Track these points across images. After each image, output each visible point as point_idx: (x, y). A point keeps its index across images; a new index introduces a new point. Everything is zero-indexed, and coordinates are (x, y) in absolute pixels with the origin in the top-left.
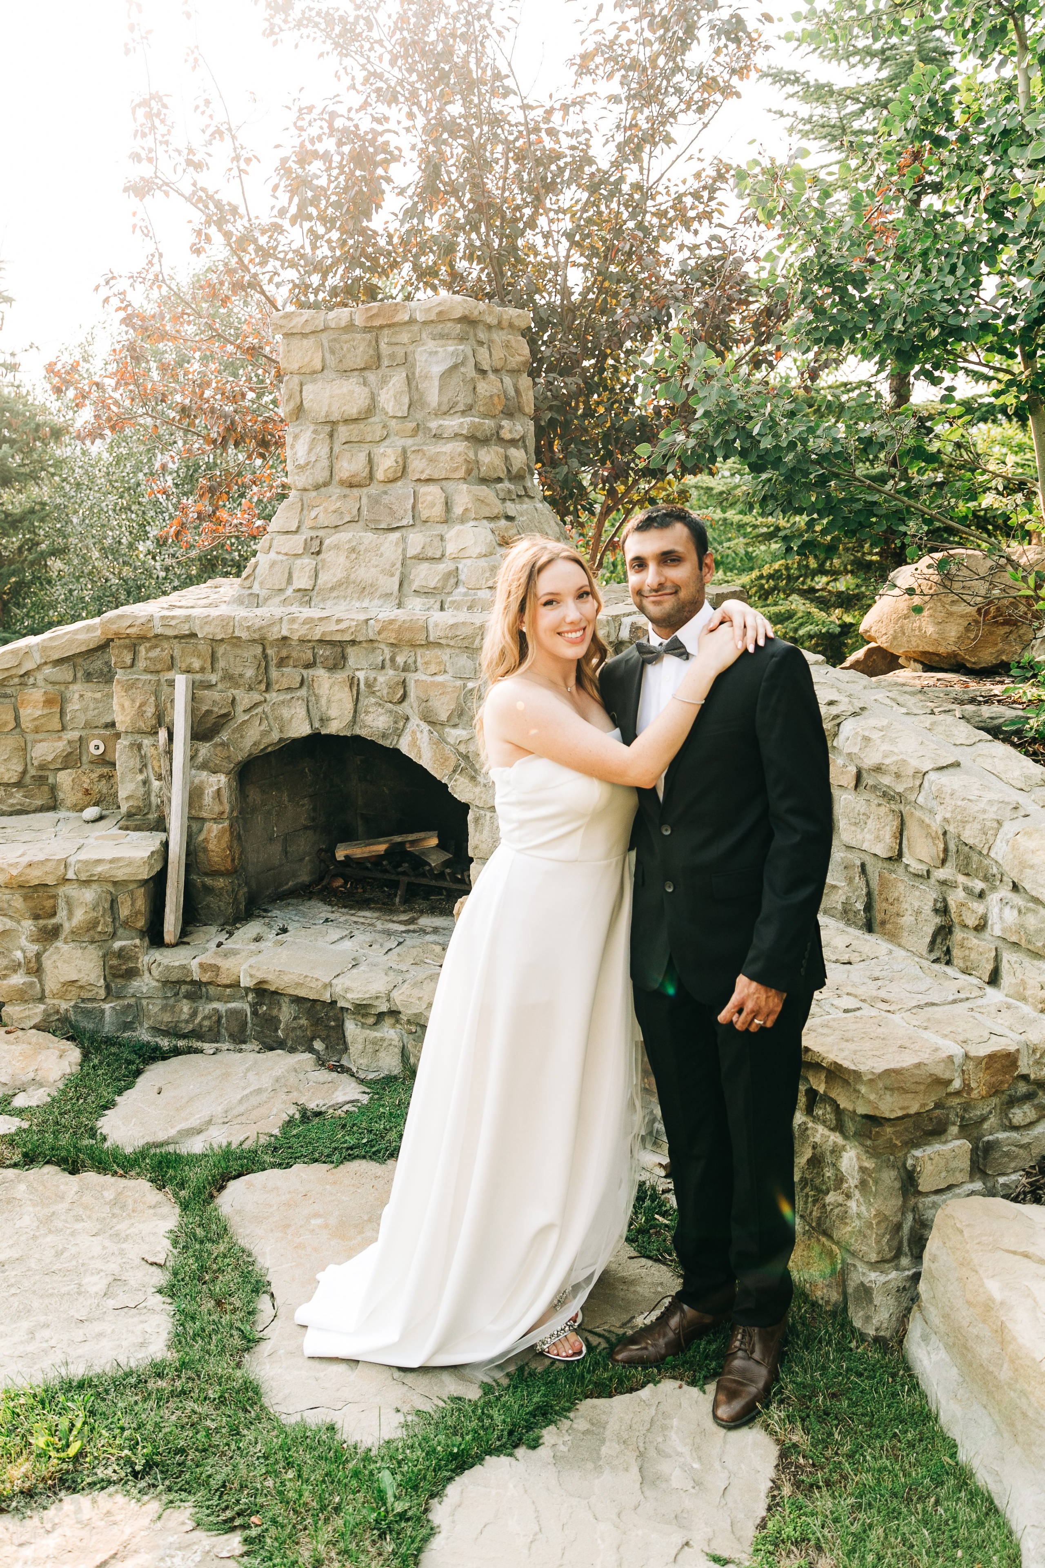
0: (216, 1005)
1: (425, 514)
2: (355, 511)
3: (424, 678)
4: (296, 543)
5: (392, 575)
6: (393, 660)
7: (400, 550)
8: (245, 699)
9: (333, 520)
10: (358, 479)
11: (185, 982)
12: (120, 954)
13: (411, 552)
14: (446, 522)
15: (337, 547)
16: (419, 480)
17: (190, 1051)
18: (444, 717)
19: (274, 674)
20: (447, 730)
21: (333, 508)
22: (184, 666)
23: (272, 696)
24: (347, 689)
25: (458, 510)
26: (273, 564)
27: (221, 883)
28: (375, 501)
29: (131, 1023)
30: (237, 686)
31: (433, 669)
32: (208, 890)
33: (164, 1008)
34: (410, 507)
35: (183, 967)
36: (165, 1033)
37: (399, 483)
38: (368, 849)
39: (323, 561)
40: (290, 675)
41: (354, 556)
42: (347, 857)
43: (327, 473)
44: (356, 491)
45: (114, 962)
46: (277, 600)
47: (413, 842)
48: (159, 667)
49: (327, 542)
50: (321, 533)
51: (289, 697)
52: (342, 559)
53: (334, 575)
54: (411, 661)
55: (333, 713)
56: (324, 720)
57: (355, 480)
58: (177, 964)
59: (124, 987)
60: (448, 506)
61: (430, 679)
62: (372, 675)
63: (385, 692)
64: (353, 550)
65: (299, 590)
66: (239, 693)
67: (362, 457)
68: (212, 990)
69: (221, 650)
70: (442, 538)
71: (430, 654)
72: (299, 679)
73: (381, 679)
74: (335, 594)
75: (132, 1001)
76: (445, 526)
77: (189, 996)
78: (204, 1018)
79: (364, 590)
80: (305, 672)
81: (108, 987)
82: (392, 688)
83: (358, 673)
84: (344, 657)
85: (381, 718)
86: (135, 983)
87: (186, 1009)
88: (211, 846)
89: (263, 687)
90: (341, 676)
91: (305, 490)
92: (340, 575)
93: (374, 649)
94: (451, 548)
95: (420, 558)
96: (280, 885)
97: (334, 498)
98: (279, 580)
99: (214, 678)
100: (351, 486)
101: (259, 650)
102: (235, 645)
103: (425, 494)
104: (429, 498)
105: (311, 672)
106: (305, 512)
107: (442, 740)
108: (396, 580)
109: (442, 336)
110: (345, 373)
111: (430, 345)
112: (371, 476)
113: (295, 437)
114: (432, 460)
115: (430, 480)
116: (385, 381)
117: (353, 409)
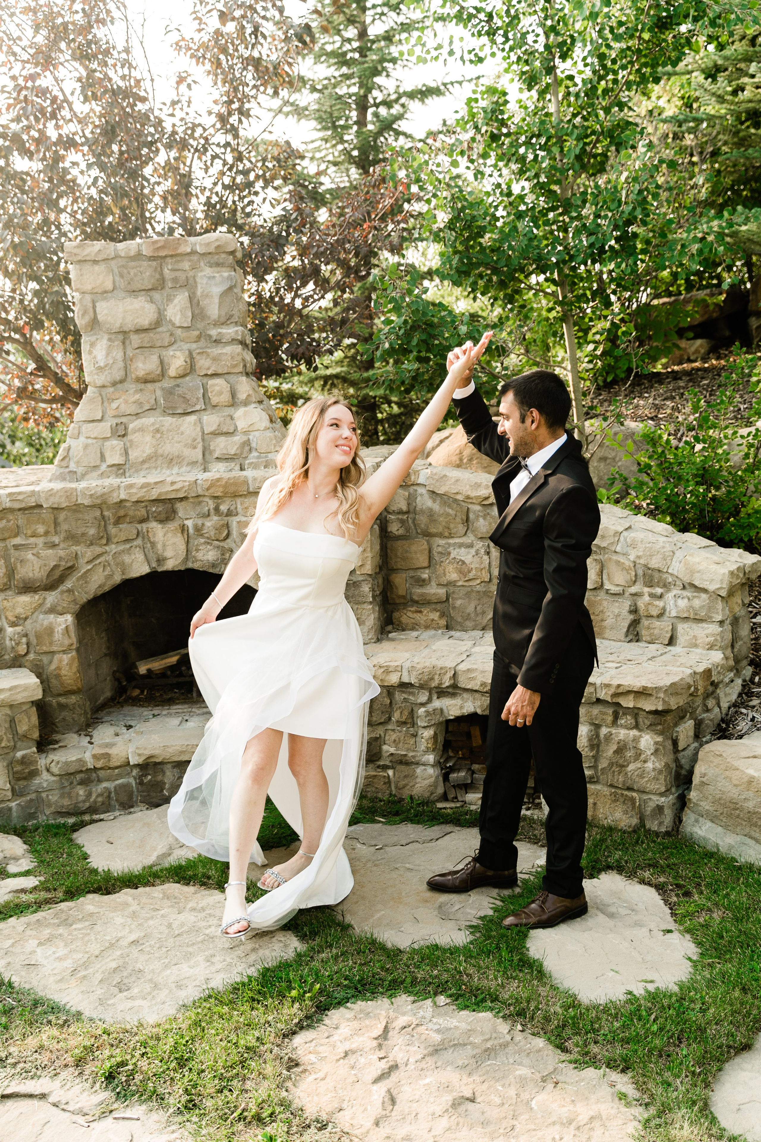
0: (105, 785)
1: (215, 400)
2: (153, 401)
3: (244, 519)
4: (104, 428)
5: (195, 448)
6: (217, 509)
7: (199, 429)
8: (86, 552)
9: (133, 409)
10: (152, 376)
11: (81, 771)
12: (22, 761)
13: (207, 430)
14: (232, 405)
15: (141, 430)
16: (206, 375)
17: (93, 822)
19: (113, 530)
21: (133, 400)
22: (31, 532)
23: (113, 548)
24: (179, 535)
25: (241, 396)
26: (86, 447)
28: (169, 393)
29: (35, 813)
30: (78, 543)
33: (64, 795)
34: (201, 396)
35: (79, 760)
36: (69, 814)
37: (188, 378)
38: (164, 662)
39: (131, 441)
40: (127, 530)
41: (159, 435)
43: (122, 373)
44: (149, 386)
45: (18, 768)
46: (95, 474)
48: (7, 535)
49: (131, 426)
50: (124, 420)
51: (128, 546)
52: (148, 438)
53: (143, 451)
54: (232, 508)
55: (169, 553)
56: (160, 560)
57: (149, 377)
58: (74, 759)
59: (28, 785)
60: (233, 393)
62: (199, 522)
63: (212, 533)
64: (158, 431)
65: (113, 465)
66: (79, 549)
67: (154, 360)
68: (102, 773)
69: (62, 516)
70: (232, 418)
71: (248, 501)
72: (135, 532)
73: (208, 524)
74: (146, 466)
75: (33, 796)
76: (232, 409)
77: (82, 783)
78: (98, 796)
79: (171, 461)
80: (139, 526)
81: (13, 789)
82: (218, 530)
83: (186, 522)
84: (174, 512)
85: (210, 553)
86: (37, 781)
87: (81, 792)
89: (104, 541)
90: (172, 525)
91: (104, 386)
92: (148, 450)
93: (200, 503)
94: (241, 425)
95: (216, 434)
97: (131, 391)
98: (93, 459)
99: (55, 539)
100: (146, 382)
101: (98, 513)
102: (75, 511)
103: (213, 385)
104: (217, 388)
105: (144, 526)
106: (106, 404)
108: (199, 450)
109: (218, 265)
110: (134, 292)
111: (208, 271)
112: (163, 374)
113: (92, 345)
114: (215, 359)
115: (215, 375)
116: (170, 299)
117: (145, 322)
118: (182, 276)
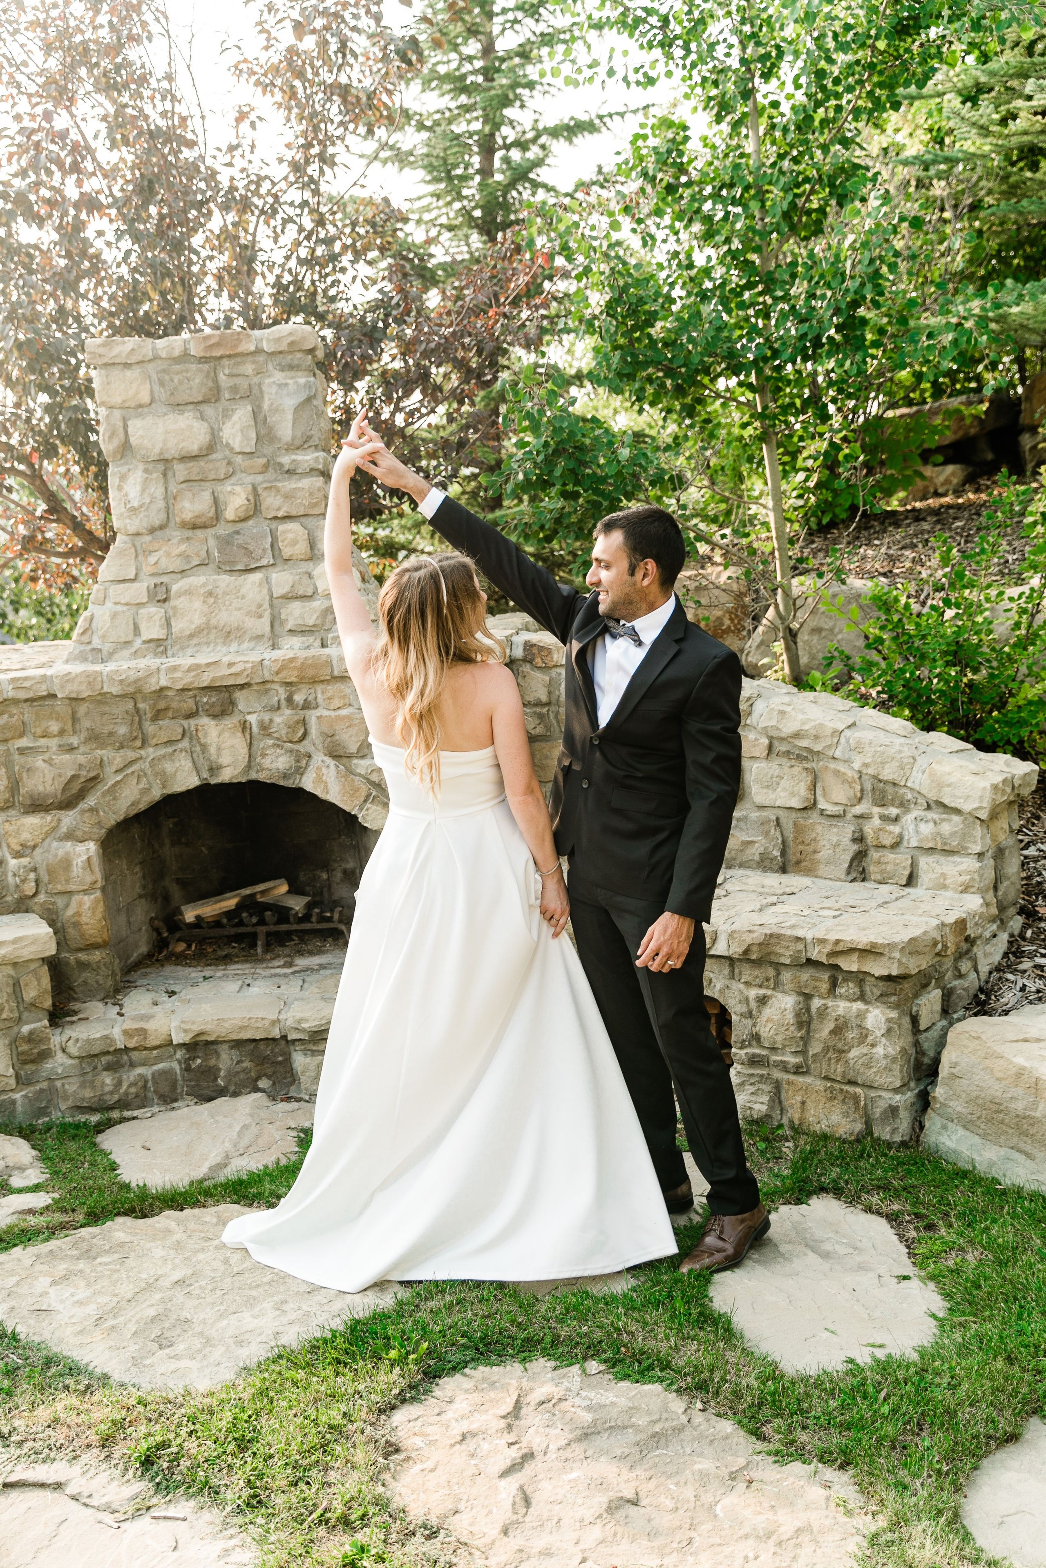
0: (138, 1072)
1: (287, 552)
2: (204, 554)
3: (326, 713)
4: (139, 591)
5: (261, 617)
6: (289, 700)
7: (266, 591)
8: (114, 758)
9: (177, 564)
10: (203, 520)
11: (108, 1053)
12: (30, 1038)
13: (277, 592)
14: (312, 559)
15: (188, 592)
16: (276, 518)
17: (123, 1120)
18: (353, 748)
19: (149, 728)
20: (355, 761)
21: (177, 551)
22: (39, 731)
23: (150, 752)
24: (239, 734)
26: (113, 616)
27: (97, 956)
28: (225, 542)
29: (46, 1107)
31: (337, 703)
32: (83, 966)
33: (83, 1085)
34: (269, 546)
35: (106, 1037)
36: (91, 1109)
37: (251, 523)
38: (218, 906)
39: (174, 608)
40: (169, 727)
41: (212, 600)
42: (198, 917)
43: (162, 516)
44: (200, 533)
45: (24, 1047)
46: (126, 653)
47: (263, 892)
48: (7, 735)
49: (174, 588)
50: (165, 579)
51: (169, 750)
52: (197, 604)
53: (191, 622)
54: (311, 698)
55: (225, 760)
56: (214, 769)
57: (199, 521)
58: (98, 1035)
59: (37, 1071)
60: (313, 544)
61: (333, 714)
62: (267, 717)
63: (284, 732)
64: (210, 594)
65: (150, 641)
67: (206, 498)
68: (134, 1057)
69: (81, 709)
70: (311, 576)
71: (331, 689)
72: (180, 730)
73: (278, 719)
74: (195, 641)
75: (45, 1085)
76: (312, 564)
77: (109, 1068)
78: (129, 1086)
79: (229, 635)
80: (185, 723)
81: (18, 1077)
82: (292, 727)
83: (249, 717)
84: (232, 703)
85: (281, 759)
86: (48, 1066)
87: (108, 1081)
88: (84, 919)
89: (138, 743)
90: (230, 722)
91: (137, 534)
92: (198, 621)
93: (267, 691)
95: (289, 598)
96: (128, 958)
97: (175, 541)
98: (123, 632)
99: (74, 740)
100: (195, 527)
101: (129, 705)
102: (99, 703)
103: (285, 532)
104: (291, 536)
105: (192, 722)
106: (140, 558)
107: (350, 771)
108: (266, 620)
109: (292, 368)
110: (177, 406)
111: (279, 377)
112: (218, 516)
113: (122, 478)
114: (288, 497)
115: (288, 518)
116: (226, 415)
117: (194, 447)
118: (243, 384)
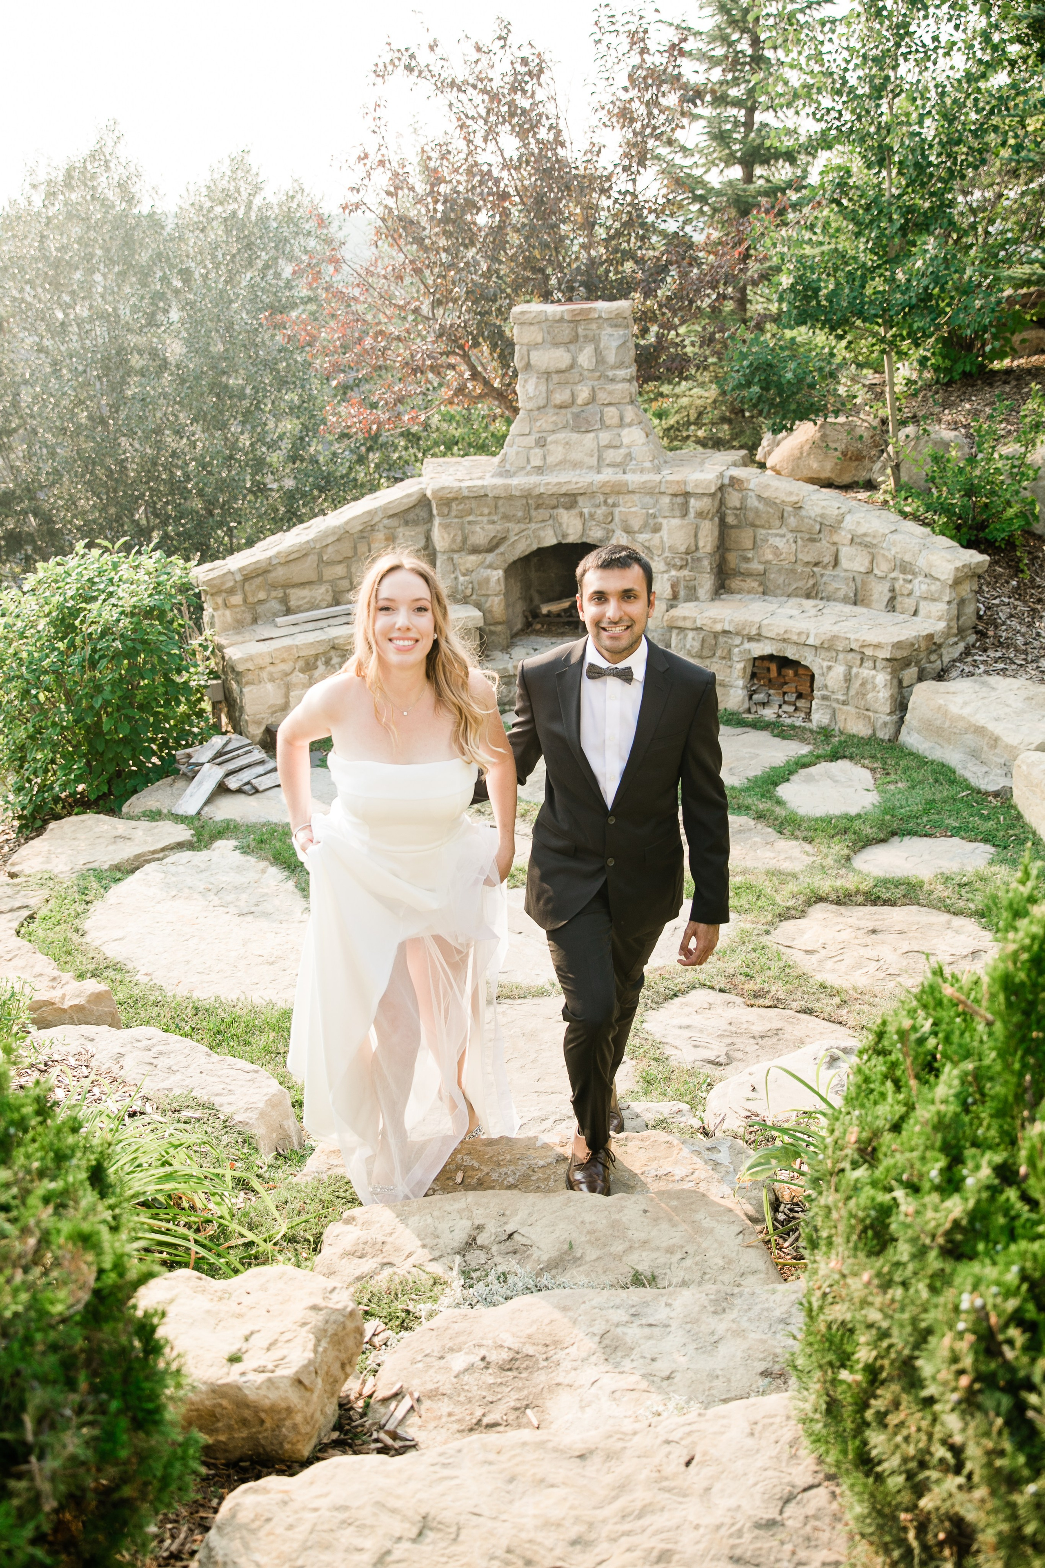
1: (608, 422)
2: (565, 422)
3: (623, 509)
4: (531, 440)
5: (593, 456)
6: (605, 502)
7: (596, 443)
8: (515, 528)
9: (550, 427)
10: (566, 404)
13: (602, 444)
14: (621, 426)
15: (556, 442)
16: (603, 404)
18: (636, 528)
19: (533, 513)
21: (551, 420)
22: (479, 513)
23: (533, 526)
24: (579, 518)
25: (627, 420)
26: (517, 453)
27: (500, 627)
28: (576, 416)
30: (509, 521)
31: (629, 505)
34: (598, 419)
37: (590, 406)
39: (549, 450)
40: (543, 513)
41: (568, 446)
42: (547, 612)
43: (545, 401)
44: (563, 411)
46: (523, 473)
48: (464, 514)
49: (549, 439)
50: (544, 434)
51: (543, 525)
52: (560, 448)
53: (557, 458)
54: (615, 501)
55: (570, 531)
56: (564, 536)
57: (564, 405)
60: (621, 418)
61: (627, 510)
62: (593, 510)
63: (601, 518)
64: (567, 443)
65: (535, 467)
66: (510, 525)
67: (568, 392)
69: (500, 503)
70: (620, 436)
71: (627, 497)
72: (549, 515)
74: (558, 469)
76: (621, 429)
79: (576, 465)
80: (552, 511)
82: (606, 516)
83: (584, 510)
84: (576, 502)
85: (598, 532)
88: (497, 608)
89: (528, 521)
90: (574, 512)
91: (531, 410)
92: (560, 457)
93: (594, 497)
94: (626, 441)
95: (609, 447)
97: (551, 414)
98: (522, 462)
99: (495, 518)
100: (561, 408)
101: (525, 501)
102: (510, 499)
103: (608, 412)
104: (610, 415)
105: (556, 511)
106: (532, 423)
108: (595, 458)
109: (616, 326)
110: (556, 345)
111: (609, 330)
112: (573, 402)
113: (526, 381)
114: (610, 393)
115: (610, 404)
116: (581, 350)
117: (563, 366)
118: (591, 334)
